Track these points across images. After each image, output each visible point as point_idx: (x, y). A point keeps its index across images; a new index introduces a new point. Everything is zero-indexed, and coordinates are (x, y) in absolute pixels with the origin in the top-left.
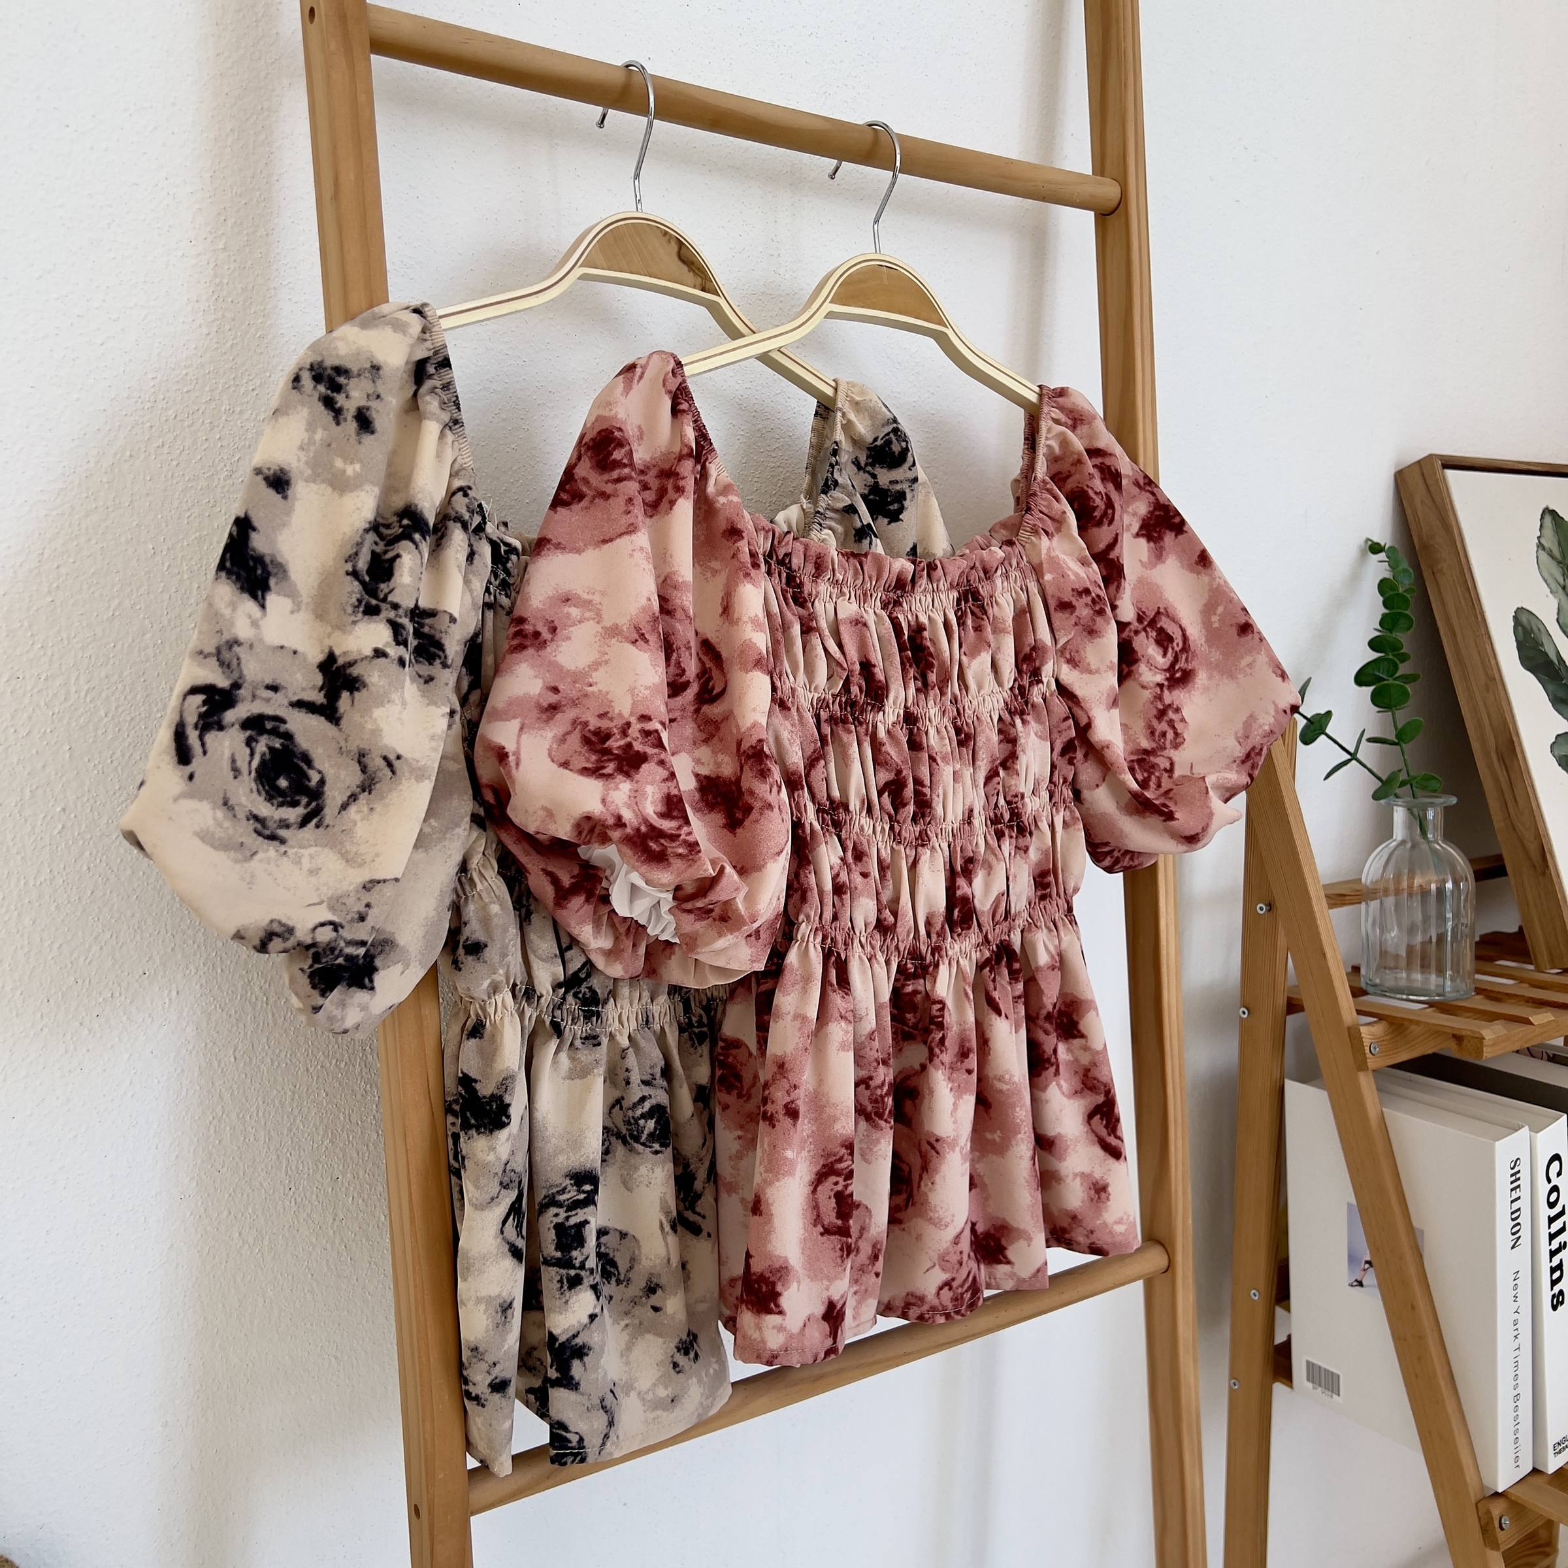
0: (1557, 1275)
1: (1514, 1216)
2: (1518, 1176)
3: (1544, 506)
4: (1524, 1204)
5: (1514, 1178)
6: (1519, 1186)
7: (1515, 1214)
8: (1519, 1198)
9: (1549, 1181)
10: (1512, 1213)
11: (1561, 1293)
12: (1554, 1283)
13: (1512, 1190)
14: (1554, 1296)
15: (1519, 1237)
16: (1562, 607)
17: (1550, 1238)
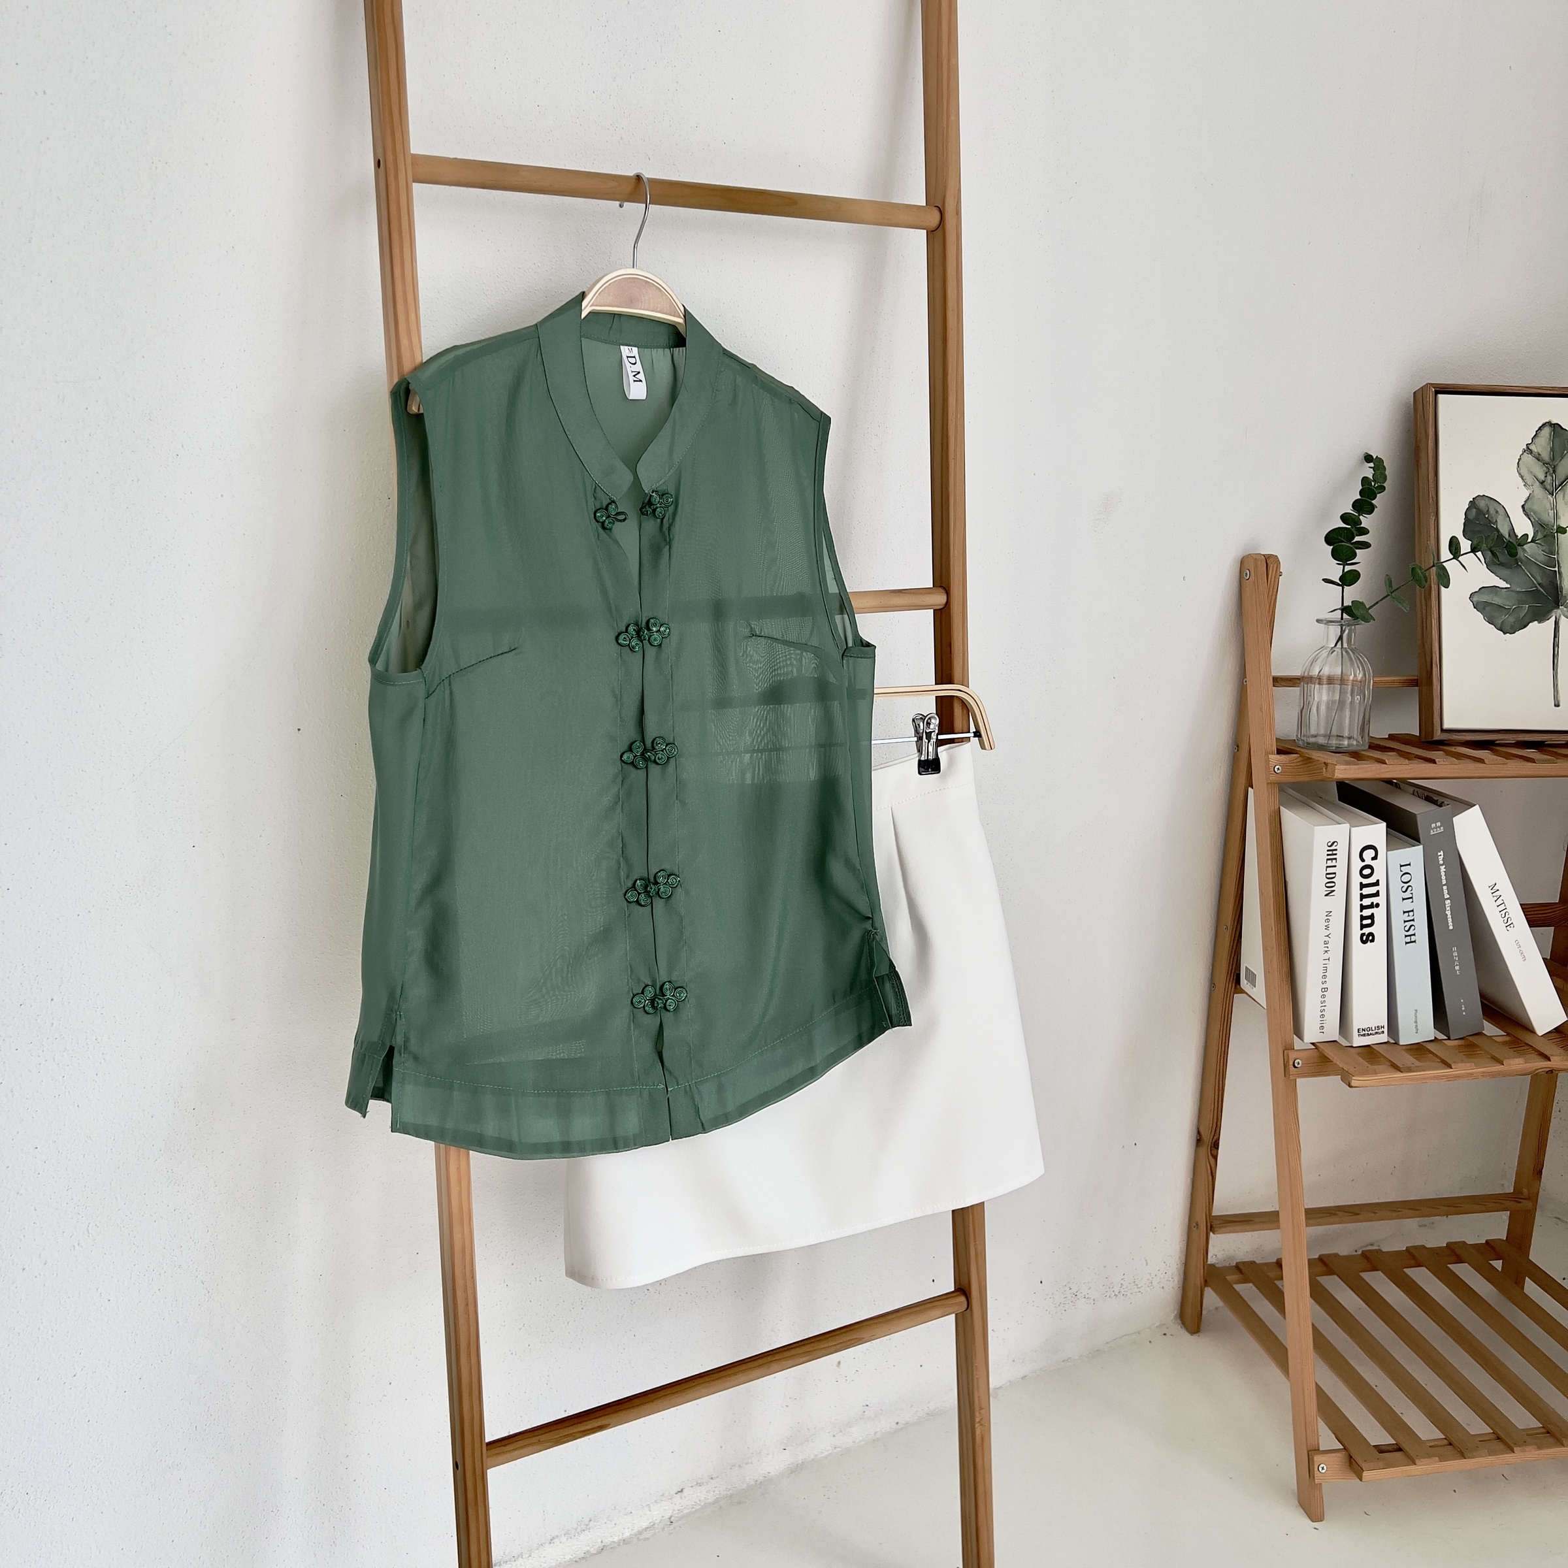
0: (1369, 921)
1: (1328, 876)
2: (1334, 852)
3: (1547, 421)
4: (1341, 871)
5: (1331, 853)
6: (1336, 859)
7: (1331, 877)
8: (1335, 866)
9: (1363, 860)
10: (1327, 874)
11: (1371, 934)
12: (1363, 927)
13: (1328, 860)
14: (1363, 935)
15: (1334, 891)
16: (1533, 496)
17: (1362, 897)
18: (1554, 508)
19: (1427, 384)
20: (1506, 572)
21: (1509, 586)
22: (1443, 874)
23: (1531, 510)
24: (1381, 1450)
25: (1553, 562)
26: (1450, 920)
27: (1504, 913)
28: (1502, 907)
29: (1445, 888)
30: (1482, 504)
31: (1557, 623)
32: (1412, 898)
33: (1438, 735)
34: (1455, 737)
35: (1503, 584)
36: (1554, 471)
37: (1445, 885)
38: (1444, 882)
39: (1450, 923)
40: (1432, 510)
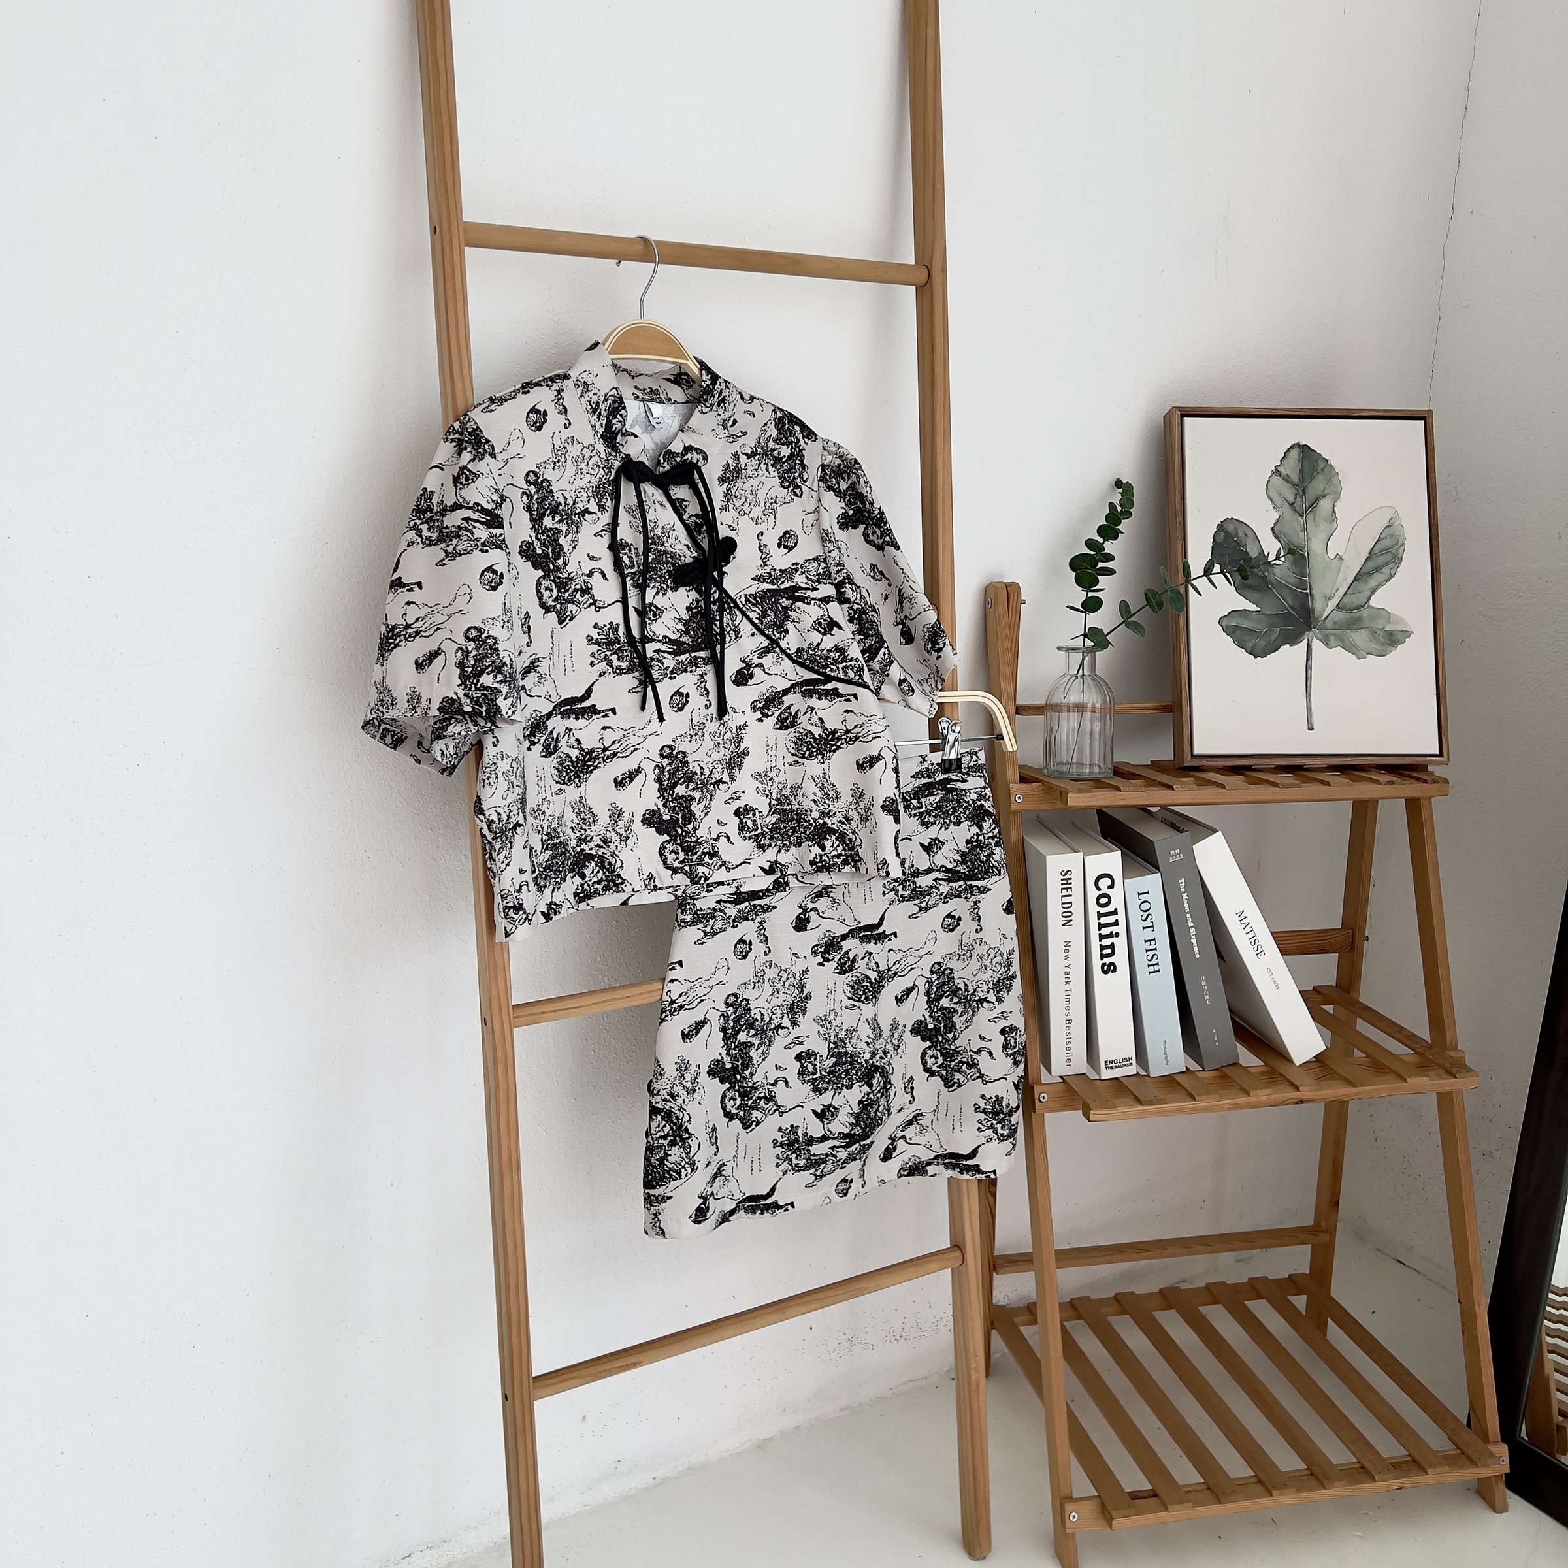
0: (1109, 951)
1: (1064, 906)
2: (1069, 881)
3: (1295, 442)
4: (1077, 900)
5: (1065, 882)
6: (1071, 888)
7: (1067, 907)
8: (1071, 896)
9: (1099, 889)
10: (1062, 904)
11: (1112, 964)
12: (1103, 957)
13: (1062, 889)
14: (1103, 965)
15: (1072, 921)
16: (1283, 518)
17: (1101, 926)
18: (1305, 530)
19: (1173, 407)
20: (1256, 595)
21: (1259, 609)
22: (1185, 901)
23: (1281, 532)
24: (1135, 1496)
25: (1303, 584)
26: (1196, 949)
27: (1254, 940)
28: (1252, 934)
29: (1188, 916)
30: (1230, 528)
31: (1309, 645)
32: (1152, 926)
33: (1189, 761)
34: (1205, 763)
35: (1253, 608)
36: (1304, 493)
37: (1188, 913)
38: (1187, 910)
39: (1197, 952)
40: (1179, 533)
